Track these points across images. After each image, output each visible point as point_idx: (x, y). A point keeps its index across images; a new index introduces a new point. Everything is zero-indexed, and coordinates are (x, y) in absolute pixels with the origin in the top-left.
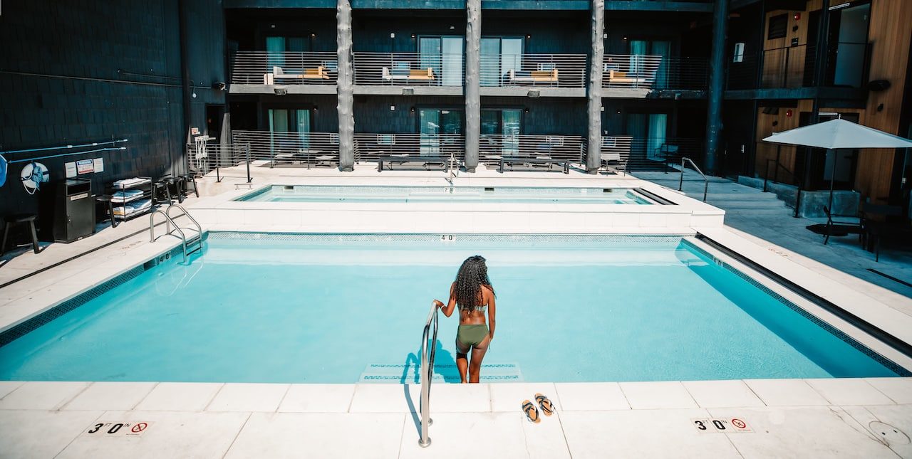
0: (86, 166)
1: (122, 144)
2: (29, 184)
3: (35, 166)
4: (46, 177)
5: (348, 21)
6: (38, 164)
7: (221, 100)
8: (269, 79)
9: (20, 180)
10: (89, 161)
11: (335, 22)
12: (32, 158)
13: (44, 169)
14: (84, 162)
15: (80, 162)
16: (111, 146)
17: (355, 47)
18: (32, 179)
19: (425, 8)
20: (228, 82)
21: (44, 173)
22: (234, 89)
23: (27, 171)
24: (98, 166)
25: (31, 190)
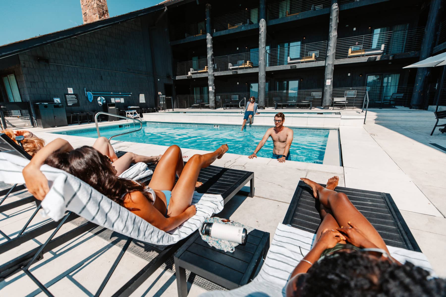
0: (118, 100)
1: (130, 94)
2: (100, 103)
3: (101, 98)
4: (105, 101)
5: (210, 43)
6: (102, 97)
7: (172, 82)
8: (189, 74)
9: (97, 101)
10: (119, 99)
11: (206, 44)
12: (101, 95)
13: (104, 99)
14: (117, 99)
15: (116, 99)
16: (126, 94)
17: (214, 55)
18: (100, 101)
19: (242, 30)
20: (175, 75)
21: (104, 100)
22: (178, 78)
23: (99, 99)
24: (122, 100)
25: (101, 105)
